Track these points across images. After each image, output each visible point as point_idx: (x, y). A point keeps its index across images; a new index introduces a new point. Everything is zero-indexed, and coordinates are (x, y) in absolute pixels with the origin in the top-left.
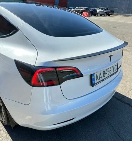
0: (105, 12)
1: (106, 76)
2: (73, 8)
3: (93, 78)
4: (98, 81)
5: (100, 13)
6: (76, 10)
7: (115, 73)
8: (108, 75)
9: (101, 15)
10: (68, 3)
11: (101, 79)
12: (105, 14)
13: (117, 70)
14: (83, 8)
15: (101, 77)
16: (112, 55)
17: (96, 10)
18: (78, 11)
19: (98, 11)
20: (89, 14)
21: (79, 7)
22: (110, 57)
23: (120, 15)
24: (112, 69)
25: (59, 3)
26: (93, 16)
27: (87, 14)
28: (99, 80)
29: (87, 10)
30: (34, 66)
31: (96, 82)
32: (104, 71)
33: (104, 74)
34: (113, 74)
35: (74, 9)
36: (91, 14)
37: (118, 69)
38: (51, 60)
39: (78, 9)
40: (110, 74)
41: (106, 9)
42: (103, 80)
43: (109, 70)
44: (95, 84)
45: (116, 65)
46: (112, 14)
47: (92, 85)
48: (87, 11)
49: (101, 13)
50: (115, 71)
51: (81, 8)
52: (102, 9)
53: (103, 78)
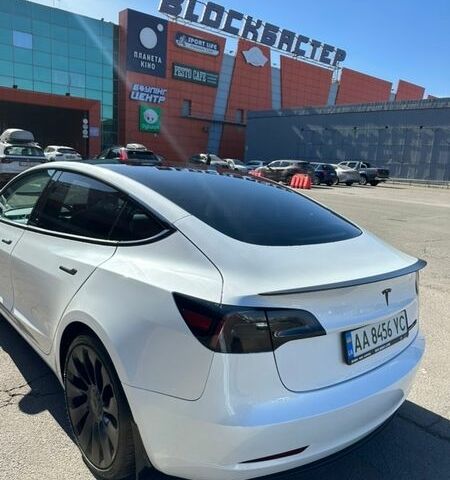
0: (362, 175)
1: (380, 342)
2: (261, 162)
3: (348, 341)
4: (360, 352)
5: (344, 177)
6: (273, 168)
7: (403, 336)
8: (385, 341)
9: (349, 183)
10: (247, 148)
11: (367, 349)
12: (363, 180)
13: (405, 331)
14: (293, 164)
15: (367, 342)
16: (389, 290)
17: (333, 170)
18: (278, 170)
19: (339, 171)
20: (311, 180)
21: (282, 161)
22: (386, 292)
23: (411, 182)
24: (392, 326)
25: (220, 148)
26: (323, 185)
27: (306, 180)
28: (364, 351)
29: (303, 168)
30: (220, 305)
31: (355, 355)
32: (374, 329)
33: (374, 336)
34: (397, 340)
35: (264, 164)
36: (316, 181)
37: (409, 328)
38: (256, 294)
39: (277, 165)
40: (389, 339)
41: (363, 166)
42: (373, 352)
43: (385, 327)
44: (354, 358)
45: (402, 317)
46: (384, 181)
47: (347, 359)
48: (304, 173)
49: (349, 177)
50: (401, 333)
51: (287, 164)
52: (351, 165)
53: (373, 346)
